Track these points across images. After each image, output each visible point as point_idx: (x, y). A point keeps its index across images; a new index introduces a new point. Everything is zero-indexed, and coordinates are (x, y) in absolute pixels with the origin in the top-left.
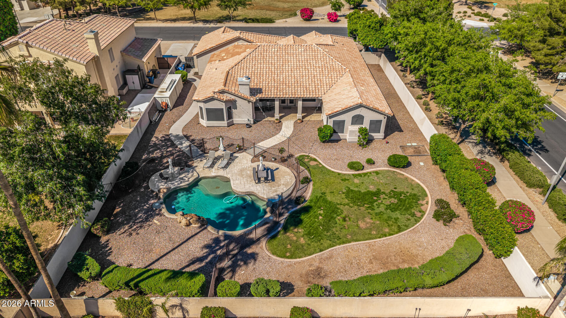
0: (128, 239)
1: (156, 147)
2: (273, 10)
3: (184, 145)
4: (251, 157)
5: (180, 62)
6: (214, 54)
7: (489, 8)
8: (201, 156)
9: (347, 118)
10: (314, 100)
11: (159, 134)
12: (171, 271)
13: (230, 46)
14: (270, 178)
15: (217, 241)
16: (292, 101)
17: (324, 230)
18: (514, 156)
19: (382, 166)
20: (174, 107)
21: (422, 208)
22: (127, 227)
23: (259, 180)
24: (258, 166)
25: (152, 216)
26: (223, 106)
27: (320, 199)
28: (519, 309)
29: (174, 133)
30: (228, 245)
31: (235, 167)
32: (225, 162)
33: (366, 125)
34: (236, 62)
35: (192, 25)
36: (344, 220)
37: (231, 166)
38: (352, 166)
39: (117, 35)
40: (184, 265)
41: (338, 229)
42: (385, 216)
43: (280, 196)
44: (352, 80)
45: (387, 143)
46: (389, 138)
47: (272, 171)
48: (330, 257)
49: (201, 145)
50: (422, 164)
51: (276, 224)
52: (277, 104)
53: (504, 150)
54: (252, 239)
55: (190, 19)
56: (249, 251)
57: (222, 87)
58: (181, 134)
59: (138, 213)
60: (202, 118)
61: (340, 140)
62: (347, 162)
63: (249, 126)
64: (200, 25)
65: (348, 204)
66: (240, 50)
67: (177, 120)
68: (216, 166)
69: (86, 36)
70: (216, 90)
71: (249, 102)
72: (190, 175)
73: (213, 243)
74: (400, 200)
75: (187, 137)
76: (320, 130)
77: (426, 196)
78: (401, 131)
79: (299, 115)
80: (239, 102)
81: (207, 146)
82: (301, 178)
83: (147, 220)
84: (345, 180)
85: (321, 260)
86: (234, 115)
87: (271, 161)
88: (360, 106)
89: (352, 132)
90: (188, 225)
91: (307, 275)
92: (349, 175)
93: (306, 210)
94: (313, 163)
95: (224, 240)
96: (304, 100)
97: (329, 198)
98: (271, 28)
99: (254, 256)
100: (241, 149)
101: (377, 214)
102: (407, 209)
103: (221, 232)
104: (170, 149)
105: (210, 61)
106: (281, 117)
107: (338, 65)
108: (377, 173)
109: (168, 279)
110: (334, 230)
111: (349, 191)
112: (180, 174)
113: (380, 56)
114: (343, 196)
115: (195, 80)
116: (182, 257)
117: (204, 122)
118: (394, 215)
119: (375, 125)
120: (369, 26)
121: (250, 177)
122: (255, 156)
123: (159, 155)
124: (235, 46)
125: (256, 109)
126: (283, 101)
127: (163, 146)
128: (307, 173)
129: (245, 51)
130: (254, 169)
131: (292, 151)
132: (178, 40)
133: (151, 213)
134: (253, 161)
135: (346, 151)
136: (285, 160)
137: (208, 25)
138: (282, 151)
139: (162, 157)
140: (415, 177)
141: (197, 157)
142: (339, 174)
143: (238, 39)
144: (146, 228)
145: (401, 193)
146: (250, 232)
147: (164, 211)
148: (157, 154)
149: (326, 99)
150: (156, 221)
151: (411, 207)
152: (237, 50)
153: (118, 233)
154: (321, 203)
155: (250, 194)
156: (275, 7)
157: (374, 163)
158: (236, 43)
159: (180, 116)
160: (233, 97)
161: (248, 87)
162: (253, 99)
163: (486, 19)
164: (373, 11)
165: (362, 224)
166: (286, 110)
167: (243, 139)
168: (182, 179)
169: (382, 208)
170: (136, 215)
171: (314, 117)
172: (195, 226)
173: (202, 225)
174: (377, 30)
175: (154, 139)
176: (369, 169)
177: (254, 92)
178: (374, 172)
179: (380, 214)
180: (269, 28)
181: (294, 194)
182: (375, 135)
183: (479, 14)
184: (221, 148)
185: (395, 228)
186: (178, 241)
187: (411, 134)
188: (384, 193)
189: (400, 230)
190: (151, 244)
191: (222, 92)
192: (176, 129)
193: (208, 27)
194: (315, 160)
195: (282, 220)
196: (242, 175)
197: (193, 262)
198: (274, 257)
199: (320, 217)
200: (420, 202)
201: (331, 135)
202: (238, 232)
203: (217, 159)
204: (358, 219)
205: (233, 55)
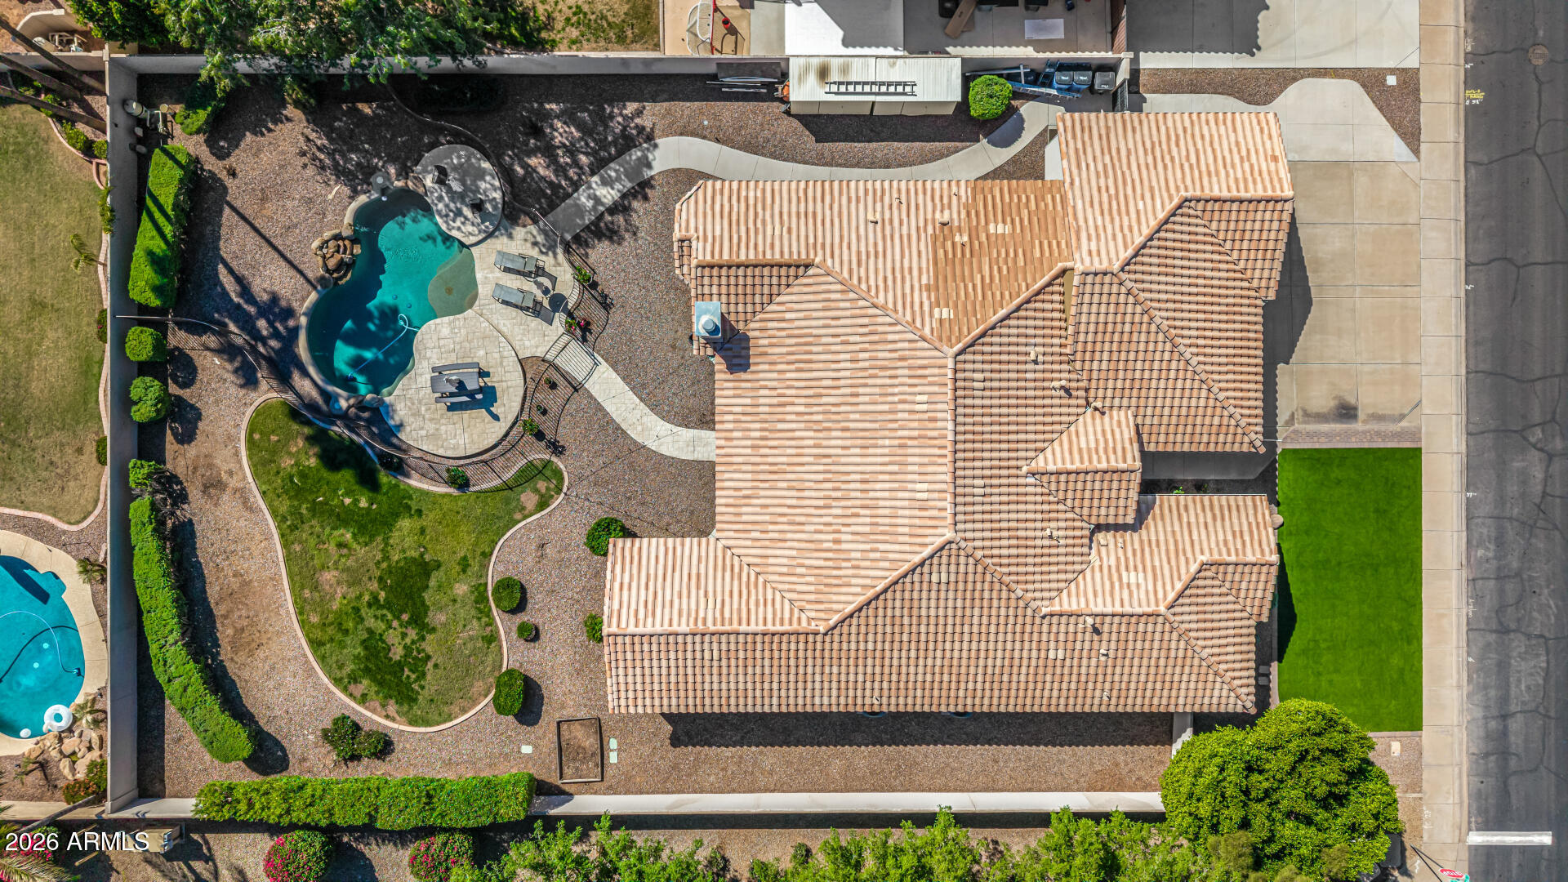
0: (292, 152)
8: (554, 240)
15: (286, 315)
17: (314, 504)
21: (376, 704)
22: (321, 141)
25: (351, 180)
27: (403, 506)
30: (276, 334)
36: (342, 545)
38: (512, 588)
40: (234, 264)
41: (318, 530)
42: (349, 624)
48: (247, 508)
50: (526, 750)
56: (263, 375)
59: (360, 152)
62: (527, 580)
65: (385, 559)
73: (282, 309)
74: (398, 666)
77: (411, 723)
83: (341, 173)
84: (465, 564)
85: (242, 493)
91: (210, 466)
92: (483, 575)
94: (528, 499)
95: (286, 328)
97: (406, 523)
99: (250, 383)
101: (357, 610)
102: (369, 671)
103: (303, 320)
108: (490, 639)
110: (315, 523)
111: (425, 569)
114: (412, 554)
116: (249, 257)
118: (353, 643)
133: (358, 177)
142: (487, 555)
144: (318, 178)
145: (420, 672)
146: (305, 374)
147: (363, 199)
150: (338, 190)
151: (376, 681)
153: (308, 131)
157: (525, 640)
165: (329, 576)
169: (373, 625)
170: (353, 149)
175: (633, 106)
176: (504, 623)
178: (493, 632)
179: (358, 616)
185: (319, 634)
188: (422, 637)
189: (314, 642)
190: (281, 196)
194: (543, 506)
197: (239, 280)
198: (250, 411)
199: (347, 501)
200: (392, 705)
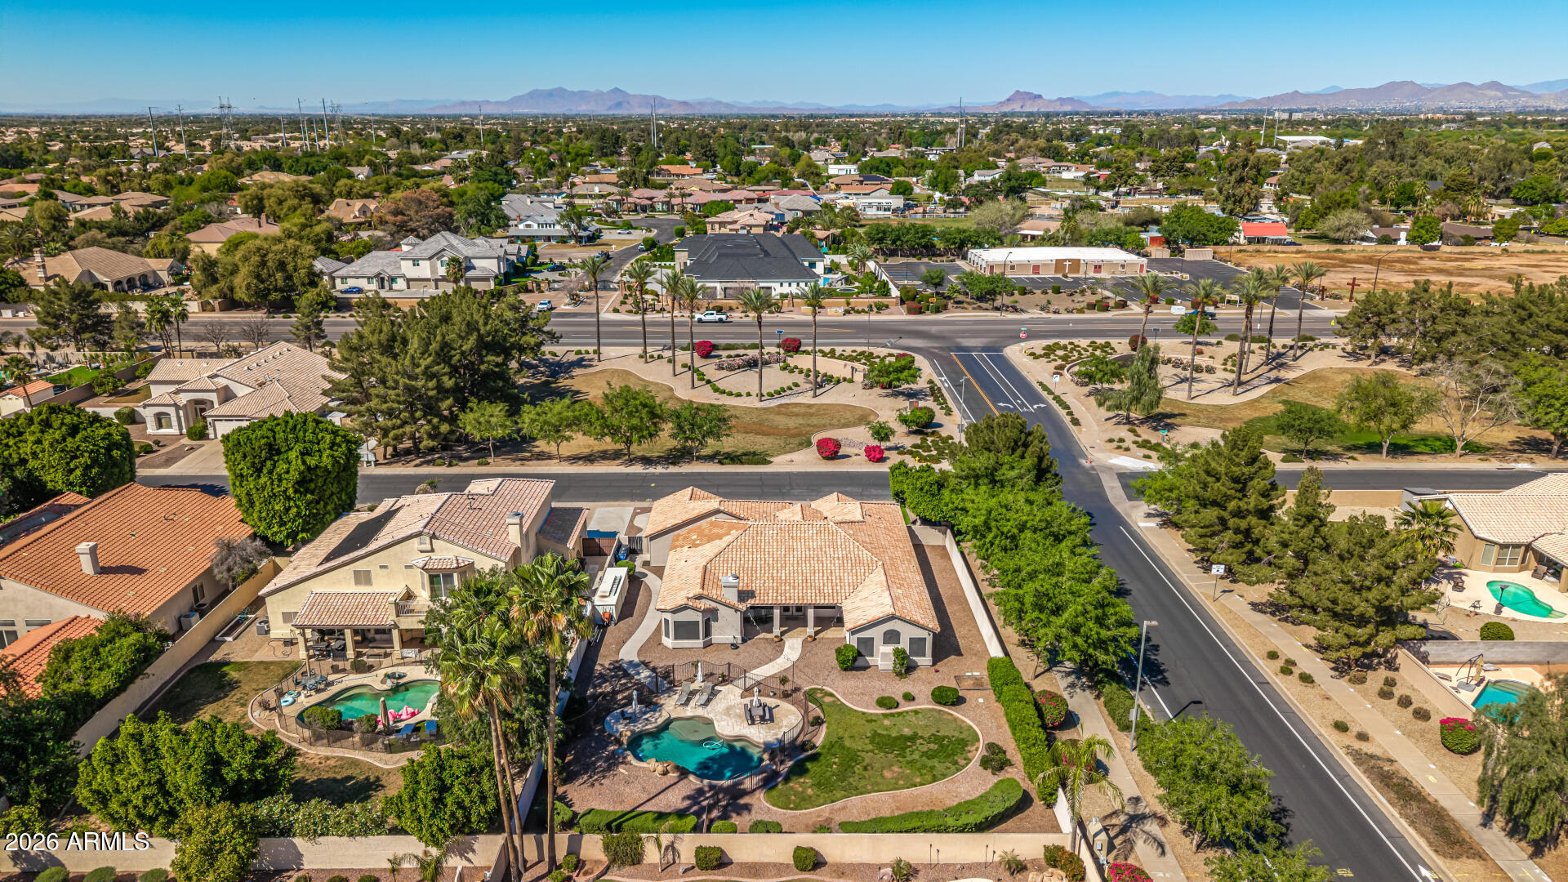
0: (590, 790)
1: (603, 678)
2: (768, 435)
3: (643, 675)
4: (741, 691)
5: (620, 546)
6: (679, 535)
7: (1173, 428)
8: (669, 690)
9: (877, 634)
10: (833, 608)
11: (603, 662)
12: (654, 812)
13: (704, 523)
14: (767, 717)
15: (700, 792)
16: (799, 609)
17: (838, 780)
18: (1110, 689)
19: (925, 704)
20: (621, 618)
21: (970, 755)
22: (585, 777)
23: (752, 721)
24: (752, 701)
25: (616, 765)
26: (698, 617)
27: (834, 745)
28: (1046, 848)
29: (627, 658)
30: (714, 796)
31: (718, 704)
32: (705, 697)
33: (904, 644)
34: (717, 551)
35: (623, 469)
36: (865, 769)
37: (713, 703)
38: (883, 702)
39: (535, 511)
40: (670, 809)
41: (857, 778)
42: (918, 765)
43: (780, 741)
44: (884, 578)
45: (937, 671)
46: (939, 666)
47: (770, 710)
48: (844, 808)
49: (667, 674)
50: (981, 700)
51: (775, 774)
52: (777, 613)
53: (1101, 682)
54: (744, 790)
55: (616, 455)
56: (742, 801)
57: (698, 591)
58: (636, 660)
59: (596, 761)
60: (667, 635)
61: (869, 667)
62: (876, 697)
63: (735, 646)
64: (638, 469)
65: (872, 751)
66: (721, 531)
67: (627, 639)
68: (692, 703)
69: (509, 521)
70: (691, 595)
71: (736, 610)
72: (657, 714)
73: (696, 794)
74: (942, 746)
75: (646, 665)
76: (839, 651)
77: (978, 740)
78: (960, 654)
79: (810, 630)
80: (722, 610)
81: (678, 676)
82: (811, 719)
83: (609, 769)
84: (871, 721)
85: (832, 811)
86: (713, 630)
87: (769, 696)
88: (892, 618)
89: (884, 655)
90: (665, 773)
92: (877, 715)
93: (814, 758)
94: (828, 699)
95: (709, 791)
96: (816, 607)
97: (847, 743)
98: (766, 473)
99: (747, 808)
100: (725, 680)
101: (908, 763)
102: (948, 756)
103: (706, 781)
104: (623, 681)
105: (674, 547)
106: (783, 633)
107: (866, 555)
108: (916, 712)
109: (656, 820)
110: (851, 780)
111: (875, 734)
112: (645, 713)
113: (945, 533)
114: (867, 741)
115: (646, 575)
116: (667, 802)
117: (669, 642)
118: (930, 763)
119: (917, 645)
120: (922, 489)
121: (740, 716)
122: (746, 690)
123: (609, 689)
124: (712, 524)
125: (746, 620)
126: (786, 609)
127: (613, 677)
128: (819, 713)
129: (728, 534)
130: (746, 705)
131: (799, 682)
132: (605, 500)
133: (613, 761)
134: (742, 696)
135: (877, 684)
136: (790, 695)
137: (651, 470)
138: (784, 681)
139: (614, 693)
140: (968, 717)
141: (663, 692)
142: (864, 713)
143: (718, 512)
144: (611, 778)
145: (944, 738)
146: (742, 782)
147: (630, 758)
148: (607, 688)
149: (847, 606)
150: (621, 769)
151: (954, 754)
152: (715, 531)
153: (577, 783)
154: (836, 749)
155: (739, 739)
156: (771, 427)
157: (914, 699)
158: (713, 518)
159: (631, 634)
160: (714, 605)
161: (735, 590)
162: (743, 607)
163: (1153, 454)
164: (952, 438)
165: (887, 774)
166: (791, 623)
167: (729, 664)
168: (647, 719)
169: (916, 756)
170: (594, 763)
171: (832, 633)
172: (674, 775)
173: (682, 774)
174: (933, 495)
175: (598, 667)
176: (906, 707)
177: (744, 595)
178: (912, 711)
179: (913, 762)
180: (760, 474)
181: (800, 740)
182: (918, 660)
183: (1145, 444)
184: (700, 677)
185: (928, 777)
186: (654, 791)
187: (974, 659)
188: (921, 737)
189: (935, 779)
191: (699, 597)
192: (629, 653)
193: (653, 474)
194: (832, 695)
195: (783, 769)
196: (729, 715)
198: (774, 808)
199: (834, 766)
200: (969, 748)
201: (855, 659)
202: (725, 783)
203: (693, 693)
204: (883, 768)
205: (710, 539)
